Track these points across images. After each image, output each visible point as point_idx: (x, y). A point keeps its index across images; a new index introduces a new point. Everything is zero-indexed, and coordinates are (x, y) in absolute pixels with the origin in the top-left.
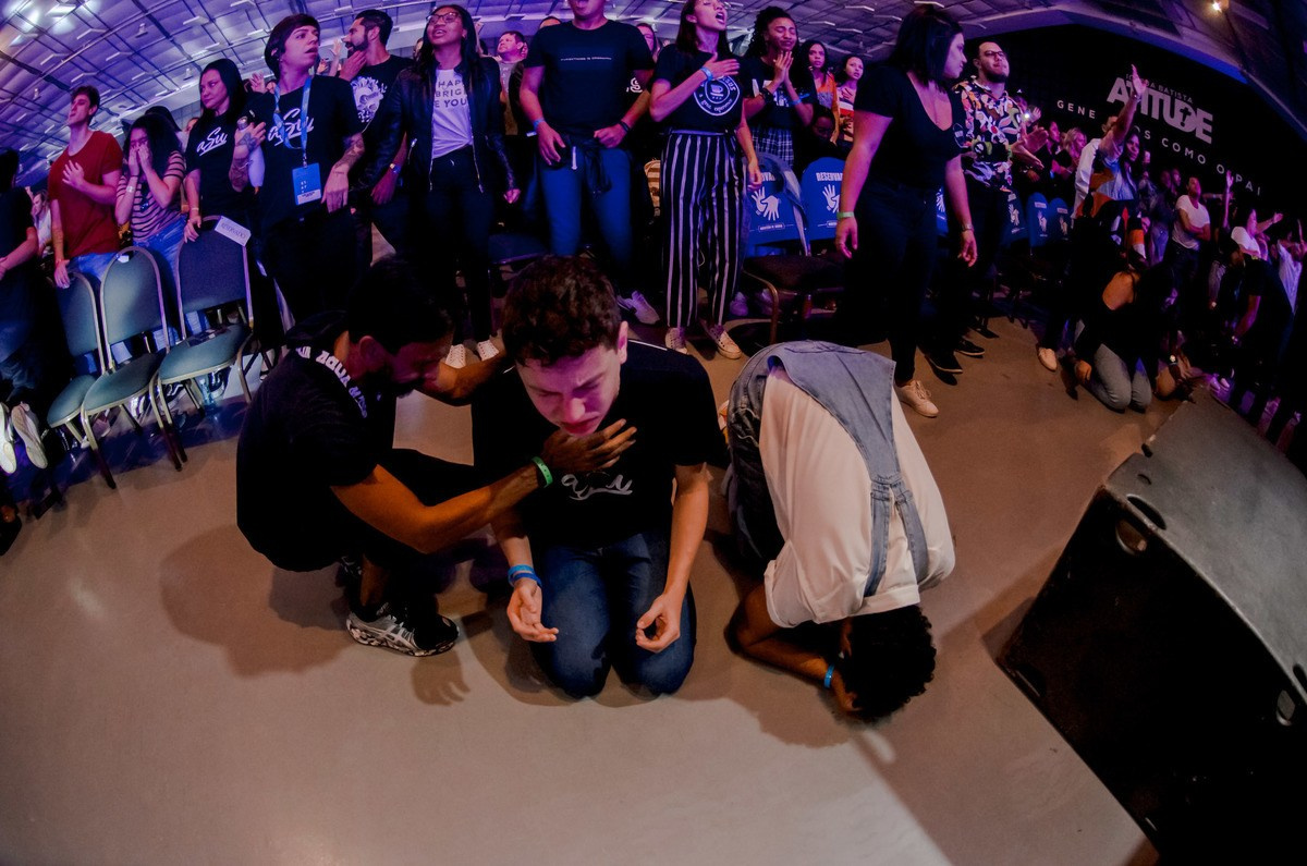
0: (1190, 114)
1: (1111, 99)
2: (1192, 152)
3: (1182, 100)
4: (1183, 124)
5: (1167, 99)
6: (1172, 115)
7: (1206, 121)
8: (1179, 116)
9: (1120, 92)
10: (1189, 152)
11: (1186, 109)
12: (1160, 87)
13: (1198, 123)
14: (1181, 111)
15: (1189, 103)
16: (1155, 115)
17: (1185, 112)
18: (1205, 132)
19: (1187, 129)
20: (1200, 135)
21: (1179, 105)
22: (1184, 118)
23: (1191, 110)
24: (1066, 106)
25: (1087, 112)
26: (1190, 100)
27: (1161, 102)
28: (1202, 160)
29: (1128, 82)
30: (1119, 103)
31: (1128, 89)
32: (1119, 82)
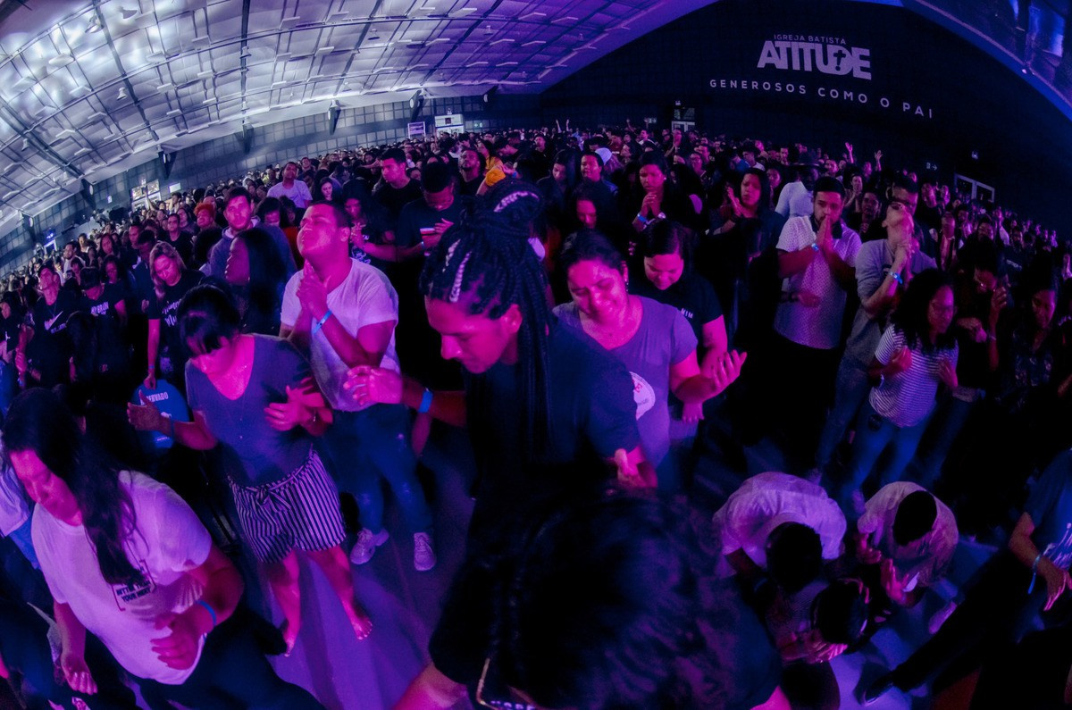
0: (844, 56)
1: (761, 64)
2: (851, 94)
3: (835, 44)
4: (838, 69)
5: (819, 48)
6: (826, 62)
7: (863, 58)
8: (832, 61)
9: (769, 55)
10: (848, 95)
11: (840, 51)
12: (810, 38)
13: (854, 63)
14: (835, 55)
15: (843, 45)
16: (808, 67)
17: (840, 55)
18: (863, 69)
19: (843, 72)
21: (832, 49)
22: (839, 63)
23: (845, 51)
24: (718, 84)
25: (739, 85)
26: (843, 41)
27: (813, 52)
28: (863, 98)
29: (776, 43)
30: (770, 66)
31: (778, 50)
32: (768, 45)
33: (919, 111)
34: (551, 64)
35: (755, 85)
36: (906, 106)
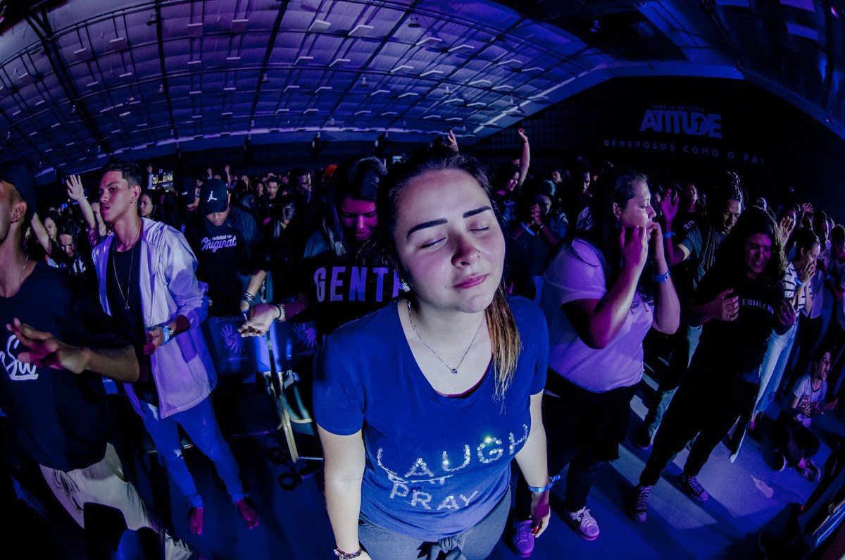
0: (703, 120)
1: (643, 128)
2: (707, 150)
3: (697, 112)
4: (698, 131)
5: (685, 115)
6: (689, 126)
7: (716, 121)
8: (694, 125)
9: (649, 121)
10: (705, 151)
11: (700, 117)
12: (679, 107)
13: (710, 125)
15: (702, 113)
16: (677, 130)
18: (716, 130)
19: (702, 133)
20: (713, 135)
21: (694, 116)
22: (699, 125)
23: (703, 116)
24: (611, 144)
25: (626, 144)
26: (703, 110)
27: (681, 118)
28: (716, 153)
29: (654, 111)
30: (649, 130)
31: (655, 117)
32: (648, 114)
33: (754, 160)
34: (485, 122)
35: (638, 144)
36: (746, 157)
